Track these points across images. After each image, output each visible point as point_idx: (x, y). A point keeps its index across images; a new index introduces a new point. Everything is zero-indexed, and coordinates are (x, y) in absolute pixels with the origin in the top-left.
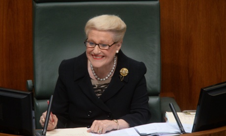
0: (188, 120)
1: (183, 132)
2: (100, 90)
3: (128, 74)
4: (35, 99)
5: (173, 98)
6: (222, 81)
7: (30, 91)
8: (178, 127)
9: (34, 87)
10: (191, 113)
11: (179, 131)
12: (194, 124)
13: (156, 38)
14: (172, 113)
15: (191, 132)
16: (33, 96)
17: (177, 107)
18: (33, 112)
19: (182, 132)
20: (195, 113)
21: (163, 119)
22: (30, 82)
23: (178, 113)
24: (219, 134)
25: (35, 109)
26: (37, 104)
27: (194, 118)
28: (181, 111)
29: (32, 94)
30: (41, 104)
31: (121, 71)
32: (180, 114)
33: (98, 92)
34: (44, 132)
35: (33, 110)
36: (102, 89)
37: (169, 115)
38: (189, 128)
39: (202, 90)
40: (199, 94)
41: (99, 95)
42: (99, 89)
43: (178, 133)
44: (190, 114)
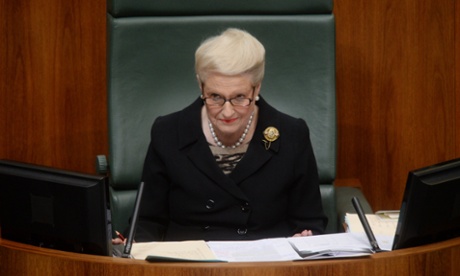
0: (386, 227)
1: (376, 248)
2: (227, 165)
3: (279, 138)
4: (111, 189)
5: (358, 188)
6: (447, 160)
7: (102, 174)
8: (366, 239)
9: (109, 167)
10: (391, 216)
11: (370, 247)
12: (397, 236)
13: (328, 80)
14: (356, 216)
15: (390, 249)
16: (109, 183)
17: (366, 204)
18: (108, 212)
19: (374, 249)
20: (397, 216)
21: (340, 228)
22: (102, 159)
23: (367, 216)
24: (441, 252)
25: (112, 207)
26: (115, 198)
27: (396, 224)
28: (374, 211)
29: (107, 180)
30: (122, 198)
31: (266, 132)
32: (370, 218)
33: (225, 168)
34: (127, 249)
35: (109, 208)
36: (231, 162)
37: (351, 219)
38: (386, 242)
39: (411, 175)
40: (405, 182)
41: (226, 173)
42: (226, 162)
43: (368, 251)
44: (388, 217)
